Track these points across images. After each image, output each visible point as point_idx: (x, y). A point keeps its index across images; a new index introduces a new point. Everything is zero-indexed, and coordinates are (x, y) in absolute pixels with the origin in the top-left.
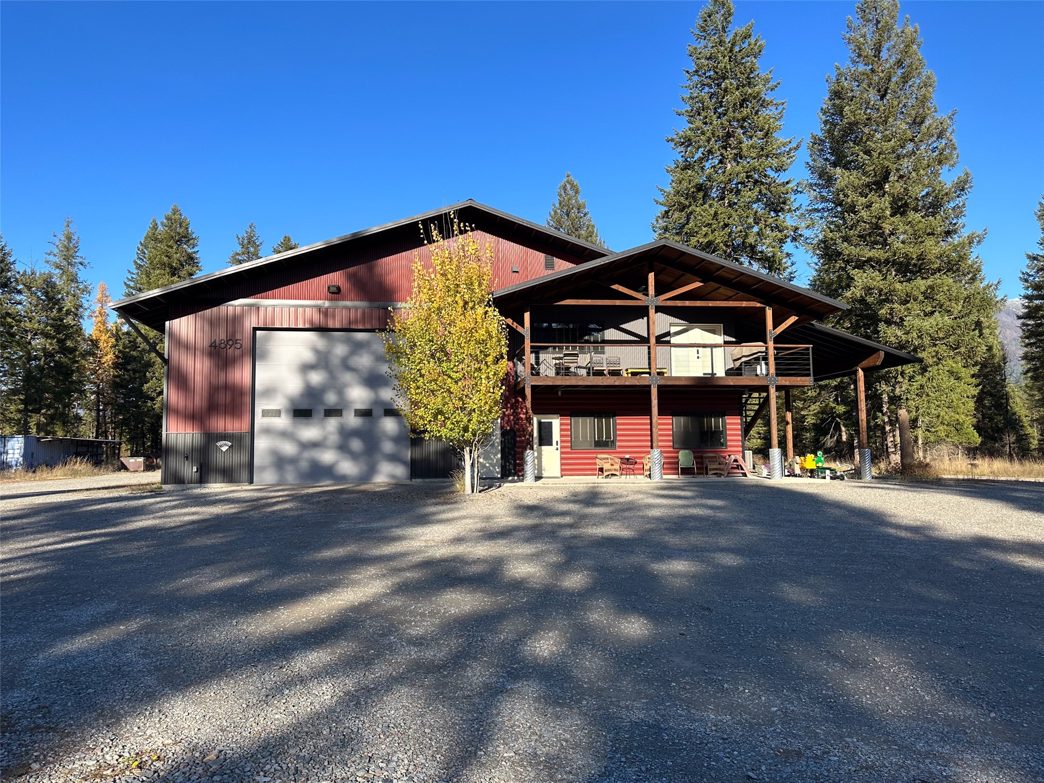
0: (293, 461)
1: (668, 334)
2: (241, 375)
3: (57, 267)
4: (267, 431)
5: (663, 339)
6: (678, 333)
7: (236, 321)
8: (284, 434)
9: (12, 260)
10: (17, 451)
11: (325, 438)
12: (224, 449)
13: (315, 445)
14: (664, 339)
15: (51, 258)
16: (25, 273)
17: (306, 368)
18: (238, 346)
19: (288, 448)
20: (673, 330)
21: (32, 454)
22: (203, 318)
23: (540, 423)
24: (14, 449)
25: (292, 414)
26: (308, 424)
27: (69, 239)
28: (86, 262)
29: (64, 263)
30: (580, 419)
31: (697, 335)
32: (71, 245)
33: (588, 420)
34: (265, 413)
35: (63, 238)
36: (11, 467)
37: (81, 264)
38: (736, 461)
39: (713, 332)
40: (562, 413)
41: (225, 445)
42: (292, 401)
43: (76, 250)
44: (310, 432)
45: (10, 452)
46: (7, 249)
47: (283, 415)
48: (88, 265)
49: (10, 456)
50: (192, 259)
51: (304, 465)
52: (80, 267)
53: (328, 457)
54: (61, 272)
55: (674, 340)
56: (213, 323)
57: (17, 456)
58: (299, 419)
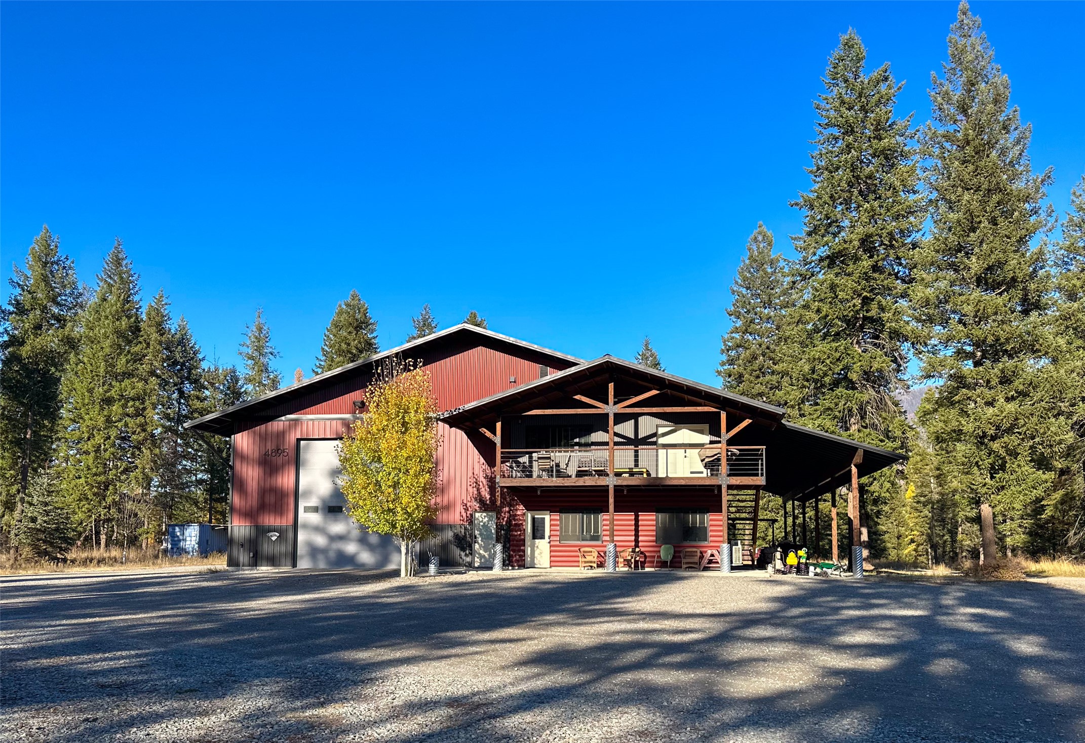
0: (324, 551)
1: (655, 435)
2: (286, 480)
3: (249, 358)
4: (305, 526)
5: (649, 441)
6: (664, 435)
7: (281, 435)
8: (317, 529)
9: (200, 356)
10: (194, 539)
11: (349, 532)
12: (274, 538)
13: (341, 538)
14: (651, 440)
15: (245, 350)
16: (209, 371)
17: (335, 473)
18: (285, 454)
19: (320, 541)
20: (661, 430)
21: (207, 541)
22: (254, 433)
23: (534, 519)
24: (191, 537)
25: (327, 510)
26: (336, 520)
27: (260, 330)
28: (275, 351)
29: (256, 354)
30: (571, 516)
31: (685, 435)
32: (262, 335)
33: (578, 516)
34: (307, 509)
35: (255, 330)
36: (188, 553)
37: (272, 354)
38: (712, 555)
39: (701, 432)
40: (552, 509)
41: (275, 535)
42: (324, 501)
43: (267, 340)
44: (337, 528)
45: (188, 539)
46: (197, 347)
47: (320, 511)
48: (277, 355)
49: (188, 543)
50: (370, 344)
51: (332, 554)
52: (271, 356)
53: (351, 548)
54: (253, 362)
55: (661, 441)
56: (263, 438)
57: (193, 543)
58: (330, 515)
